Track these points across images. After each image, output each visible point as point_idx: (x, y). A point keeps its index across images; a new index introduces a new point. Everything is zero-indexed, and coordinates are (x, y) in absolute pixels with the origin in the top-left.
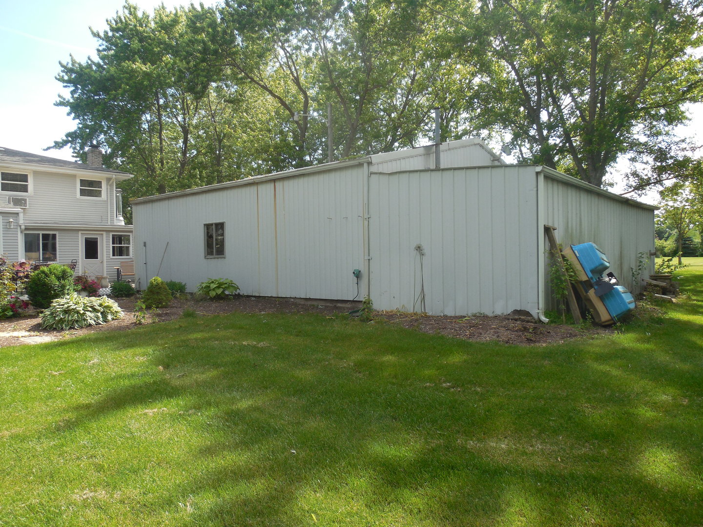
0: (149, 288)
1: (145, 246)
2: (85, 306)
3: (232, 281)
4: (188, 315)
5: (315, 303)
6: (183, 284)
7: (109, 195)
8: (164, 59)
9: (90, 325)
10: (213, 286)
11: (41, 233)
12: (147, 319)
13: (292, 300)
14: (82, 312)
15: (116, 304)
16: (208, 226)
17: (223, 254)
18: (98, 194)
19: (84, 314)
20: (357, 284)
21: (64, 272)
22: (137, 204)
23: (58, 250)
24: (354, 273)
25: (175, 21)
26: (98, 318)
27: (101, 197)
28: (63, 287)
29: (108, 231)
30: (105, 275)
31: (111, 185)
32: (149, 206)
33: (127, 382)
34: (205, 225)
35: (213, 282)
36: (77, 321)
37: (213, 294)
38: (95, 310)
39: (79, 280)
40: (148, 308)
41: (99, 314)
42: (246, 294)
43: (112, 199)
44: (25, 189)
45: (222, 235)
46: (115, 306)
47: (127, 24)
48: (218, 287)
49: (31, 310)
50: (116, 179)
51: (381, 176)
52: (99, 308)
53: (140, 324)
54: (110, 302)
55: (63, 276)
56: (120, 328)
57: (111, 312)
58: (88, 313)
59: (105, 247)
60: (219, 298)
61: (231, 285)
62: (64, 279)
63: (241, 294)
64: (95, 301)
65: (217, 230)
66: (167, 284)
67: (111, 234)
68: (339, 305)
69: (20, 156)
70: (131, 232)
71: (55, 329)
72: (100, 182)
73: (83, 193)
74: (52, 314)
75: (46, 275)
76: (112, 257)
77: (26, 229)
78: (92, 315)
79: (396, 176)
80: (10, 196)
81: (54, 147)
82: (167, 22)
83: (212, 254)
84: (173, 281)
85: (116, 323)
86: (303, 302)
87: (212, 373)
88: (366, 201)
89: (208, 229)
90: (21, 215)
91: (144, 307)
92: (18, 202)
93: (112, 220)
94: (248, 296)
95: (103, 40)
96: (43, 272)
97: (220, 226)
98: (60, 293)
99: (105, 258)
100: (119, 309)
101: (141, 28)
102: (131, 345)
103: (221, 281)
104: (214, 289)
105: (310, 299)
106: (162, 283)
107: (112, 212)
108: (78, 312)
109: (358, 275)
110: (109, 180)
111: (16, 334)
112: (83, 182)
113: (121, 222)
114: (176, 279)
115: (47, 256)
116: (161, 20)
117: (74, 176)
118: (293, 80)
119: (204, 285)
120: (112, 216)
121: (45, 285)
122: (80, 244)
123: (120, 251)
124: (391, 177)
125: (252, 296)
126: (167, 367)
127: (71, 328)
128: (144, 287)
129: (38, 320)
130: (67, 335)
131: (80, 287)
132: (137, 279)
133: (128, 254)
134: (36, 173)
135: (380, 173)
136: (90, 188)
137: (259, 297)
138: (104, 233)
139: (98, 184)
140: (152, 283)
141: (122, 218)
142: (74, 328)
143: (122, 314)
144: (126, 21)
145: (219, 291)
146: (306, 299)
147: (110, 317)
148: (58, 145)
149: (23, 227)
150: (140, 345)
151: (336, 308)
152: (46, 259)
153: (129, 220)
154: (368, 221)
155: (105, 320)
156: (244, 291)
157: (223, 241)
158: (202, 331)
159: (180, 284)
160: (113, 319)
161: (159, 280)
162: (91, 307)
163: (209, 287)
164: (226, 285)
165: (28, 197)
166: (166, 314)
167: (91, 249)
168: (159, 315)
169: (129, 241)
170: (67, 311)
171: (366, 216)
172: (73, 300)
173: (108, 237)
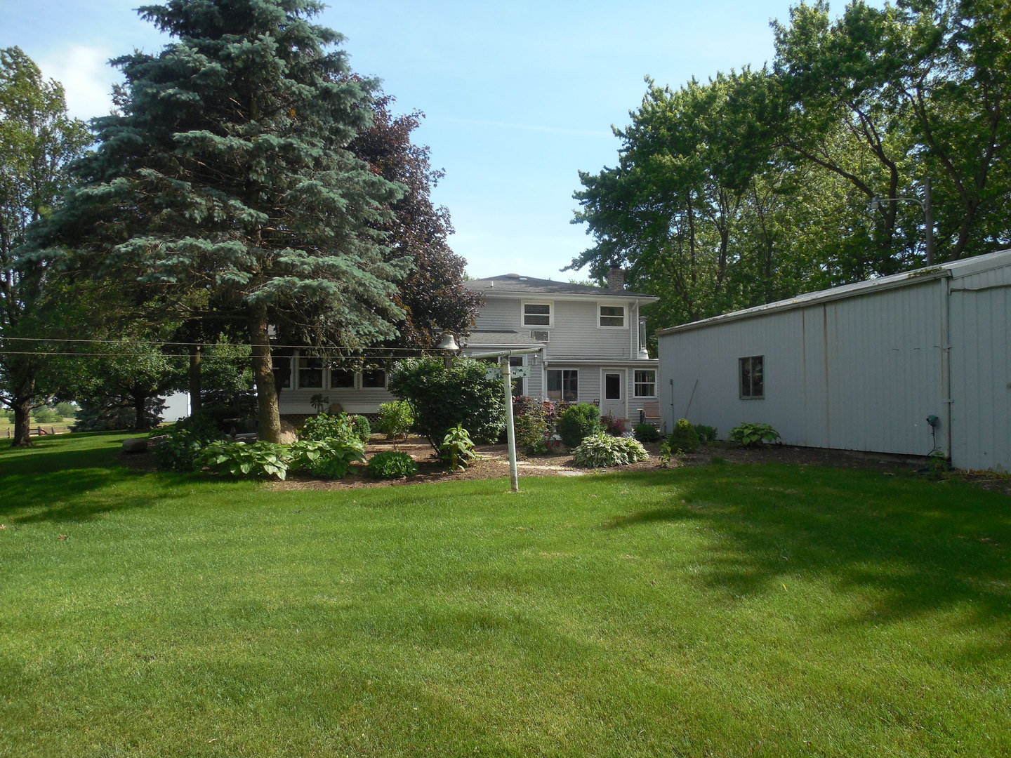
0: (675, 431)
1: (672, 384)
2: (613, 446)
3: (770, 427)
4: (716, 461)
5: (877, 458)
6: (714, 429)
7: (632, 323)
8: (698, 146)
9: (617, 464)
10: (747, 432)
11: (563, 369)
12: (672, 463)
13: (848, 453)
14: (610, 451)
15: (641, 446)
16: (744, 361)
17: (762, 395)
18: (619, 322)
19: (612, 453)
20: (933, 434)
21: (592, 411)
22: (663, 336)
23: (579, 389)
24: (927, 420)
25: (712, 98)
26: (624, 457)
27: (622, 325)
28: (591, 426)
29: (630, 367)
30: (627, 418)
31: (634, 312)
32: (676, 338)
33: (654, 508)
34: (740, 359)
35: (747, 427)
36: (605, 460)
37: (746, 441)
38: (621, 450)
39: (604, 420)
40: (673, 452)
41: (625, 454)
42: (789, 444)
43: (634, 329)
44: (546, 321)
45: (761, 371)
46: (641, 448)
47: (654, 112)
48: (754, 433)
49: (562, 449)
50: (639, 303)
51: (966, 294)
52: (625, 448)
53: (665, 467)
54: (636, 443)
55: (591, 415)
56: (646, 470)
57: (637, 454)
58: (615, 453)
59: (628, 384)
60: (753, 446)
61: (769, 432)
62: (592, 419)
63: (784, 443)
64: (621, 440)
65: (754, 366)
66: (695, 428)
67: (634, 370)
68: (910, 461)
69: (542, 286)
70: (656, 367)
71: (586, 466)
72: (621, 309)
73: (604, 322)
74: (583, 451)
75: (576, 414)
76: (634, 396)
77: (549, 366)
78: (619, 454)
79: (986, 295)
80: (532, 330)
81: (572, 267)
82: (702, 100)
83: (749, 395)
84: (702, 424)
85: (641, 465)
86: (861, 456)
87: (733, 509)
88: (945, 327)
89: (743, 364)
90: (544, 351)
91: (669, 449)
92: (541, 336)
93: (635, 354)
94: (792, 447)
95: (626, 138)
96: (573, 410)
97: (759, 360)
98: (589, 432)
99: (627, 398)
100: (645, 451)
101: (670, 114)
102: (657, 483)
103: (758, 426)
104: (748, 436)
105: (870, 453)
106: (689, 425)
107: (634, 344)
108: (606, 451)
109: (934, 422)
110: (631, 305)
111: (553, 468)
112: (604, 310)
113: (645, 355)
114: (706, 423)
115: (568, 395)
116: (695, 98)
117: (594, 304)
118: (873, 150)
119: (736, 431)
120: (634, 348)
121: (575, 423)
122: (601, 383)
123: (643, 390)
124: (980, 295)
125: (796, 446)
126: (689, 501)
127: (600, 466)
128: (670, 430)
129: (571, 458)
130: (597, 472)
131: (606, 427)
132: (663, 423)
133: (652, 394)
134: (557, 303)
135: (965, 290)
136: (611, 316)
137: (806, 447)
138: (627, 369)
139: (620, 311)
140: (678, 425)
141: (646, 351)
142: (603, 467)
143: (647, 457)
144: (653, 108)
145: (754, 438)
146: (865, 453)
147: (635, 458)
148: (577, 264)
149: (546, 364)
150: (664, 484)
151: (905, 464)
152: (567, 399)
153: (654, 353)
154: (948, 353)
155: (631, 461)
156: (787, 439)
157: (761, 379)
158: (728, 477)
159: (710, 428)
160: (638, 460)
161: (686, 422)
162: (618, 446)
163: (742, 432)
164: (763, 432)
165: (550, 329)
166: (693, 459)
167: (613, 388)
168: (684, 460)
169: (654, 378)
170: (597, 449)
171: (945, 346)
172: (600, 439)
173: (630, 373)
